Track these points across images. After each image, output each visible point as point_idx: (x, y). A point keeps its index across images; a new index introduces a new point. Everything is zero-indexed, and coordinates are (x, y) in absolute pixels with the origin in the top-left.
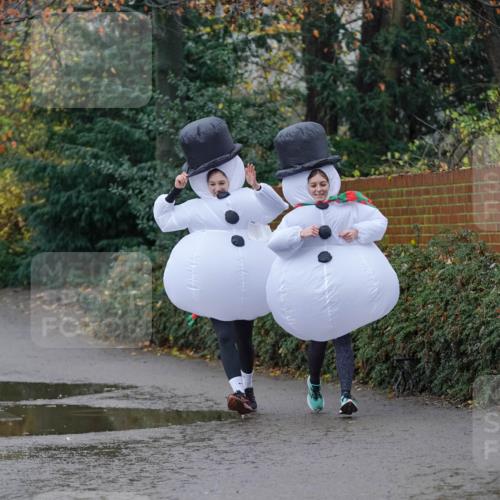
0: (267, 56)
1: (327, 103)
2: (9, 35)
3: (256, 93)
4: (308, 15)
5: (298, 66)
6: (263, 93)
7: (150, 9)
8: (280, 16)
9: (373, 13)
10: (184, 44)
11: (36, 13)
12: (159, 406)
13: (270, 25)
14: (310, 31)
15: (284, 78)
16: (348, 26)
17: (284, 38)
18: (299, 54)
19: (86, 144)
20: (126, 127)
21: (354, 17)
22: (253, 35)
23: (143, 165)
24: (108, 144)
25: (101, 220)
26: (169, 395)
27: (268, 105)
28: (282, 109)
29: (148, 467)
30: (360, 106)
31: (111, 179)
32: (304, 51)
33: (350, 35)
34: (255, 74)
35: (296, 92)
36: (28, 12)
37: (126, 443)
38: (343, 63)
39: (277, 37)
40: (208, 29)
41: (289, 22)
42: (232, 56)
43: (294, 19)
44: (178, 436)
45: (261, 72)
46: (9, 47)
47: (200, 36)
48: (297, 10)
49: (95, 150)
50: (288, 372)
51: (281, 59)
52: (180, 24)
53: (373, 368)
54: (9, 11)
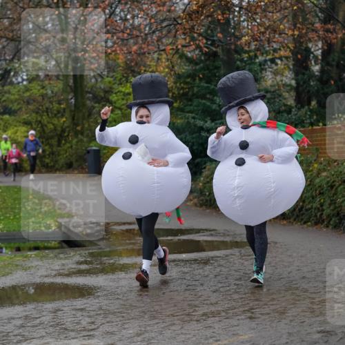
0: (275, 68)
1: (306, 91)
2: (150, 59)
3: (271, 86)
4: (295, 47)
5: (291, 72)
6: (274, 86)
7: (218, 46)
8: (282, 49)
9: (327, 46)
10: (235, 62)
11: (163, 48)
12: (228, 239)
13: (277, 53)
14: (296, 56)
15: (284, 79)
16: (315, 53)
17: (284, 59)
18: (291, 67)
19: (189, 112)
20: (208, 104)
21: (317, 48)
22: (269, 57)
23: (217, 122)
24: (200, 111)
25: (197, 149)
26: (232, 234)
27: (277, 92)
28: (284, 94)
29: (223, 269)
30: (321, 92)
31: (201, 129)
32: (294, 65)
33: (316, 57)
34: (270, 77)
35: (290, 85)
36: (159, 48)
37: (212, 257)
38: (313, 71)
39: (280, 58)
40: (247, 55)
41: (286, 51)
42: (259, 68)
43: (288, 50)
44: (238, 254)
45: (273, 76)
46: (150, 65)
47: (243, 59)
48: (290, 45)
49: (193, 115)
50: (290, 222)
51: (282, 69)
52: (233, 52)
53: (331, 219)
54: (150, 47)
